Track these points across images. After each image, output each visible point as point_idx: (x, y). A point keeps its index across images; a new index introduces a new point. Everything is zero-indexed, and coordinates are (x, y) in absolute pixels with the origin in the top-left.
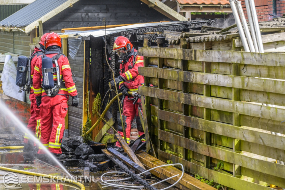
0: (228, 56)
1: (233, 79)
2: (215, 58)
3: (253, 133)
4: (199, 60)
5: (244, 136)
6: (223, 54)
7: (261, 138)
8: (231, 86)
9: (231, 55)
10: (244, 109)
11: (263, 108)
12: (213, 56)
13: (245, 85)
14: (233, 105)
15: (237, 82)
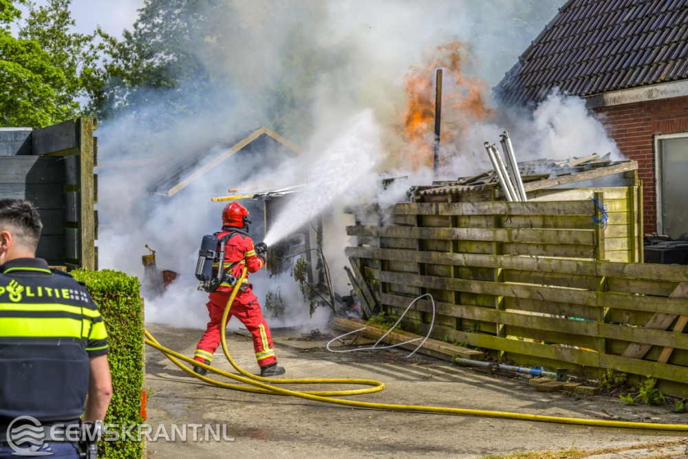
0: (486, 207)
1: (494, 232)
2: (467, 210)
3: (528, 288)
4: (444, 214)
5: (514, 293)
6: (478, 206)
7: (539, 293)
8: (492, 240)
9: (491, 206)
10: (512, 264)
11: (539, 261)
12: (464, 208)
13: (513, 238)
14: (496, 261)
15: (501, 235)
